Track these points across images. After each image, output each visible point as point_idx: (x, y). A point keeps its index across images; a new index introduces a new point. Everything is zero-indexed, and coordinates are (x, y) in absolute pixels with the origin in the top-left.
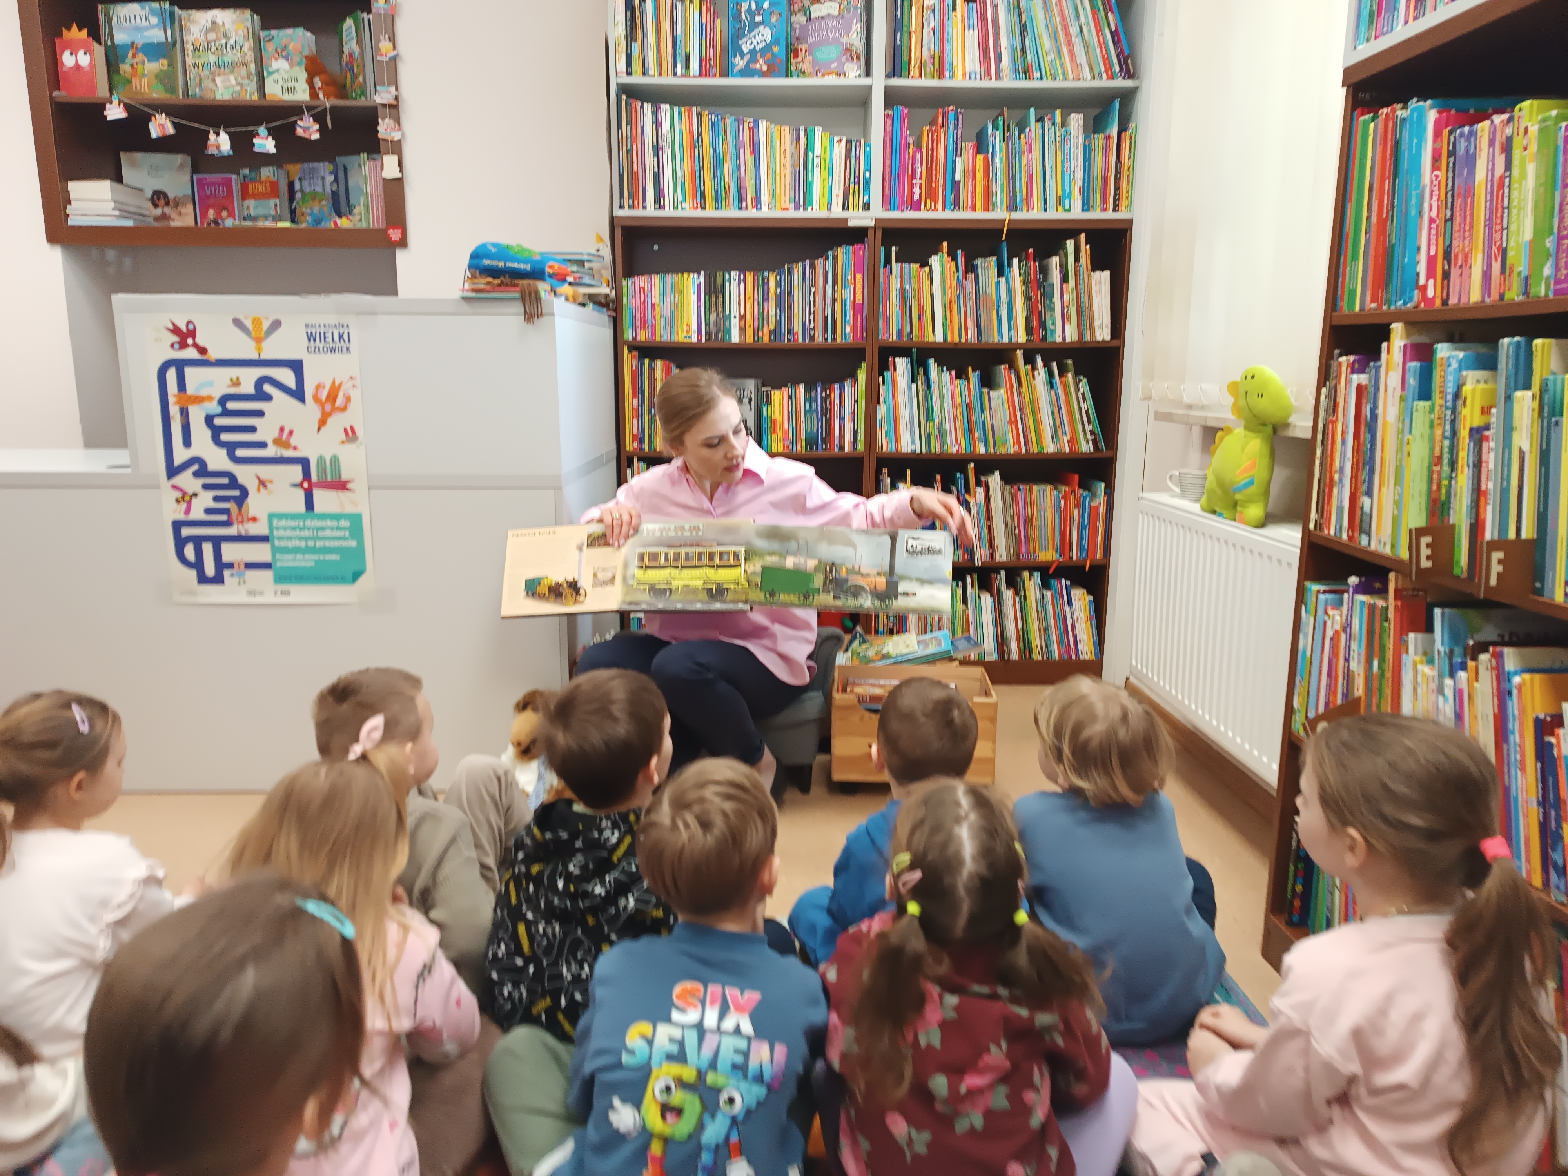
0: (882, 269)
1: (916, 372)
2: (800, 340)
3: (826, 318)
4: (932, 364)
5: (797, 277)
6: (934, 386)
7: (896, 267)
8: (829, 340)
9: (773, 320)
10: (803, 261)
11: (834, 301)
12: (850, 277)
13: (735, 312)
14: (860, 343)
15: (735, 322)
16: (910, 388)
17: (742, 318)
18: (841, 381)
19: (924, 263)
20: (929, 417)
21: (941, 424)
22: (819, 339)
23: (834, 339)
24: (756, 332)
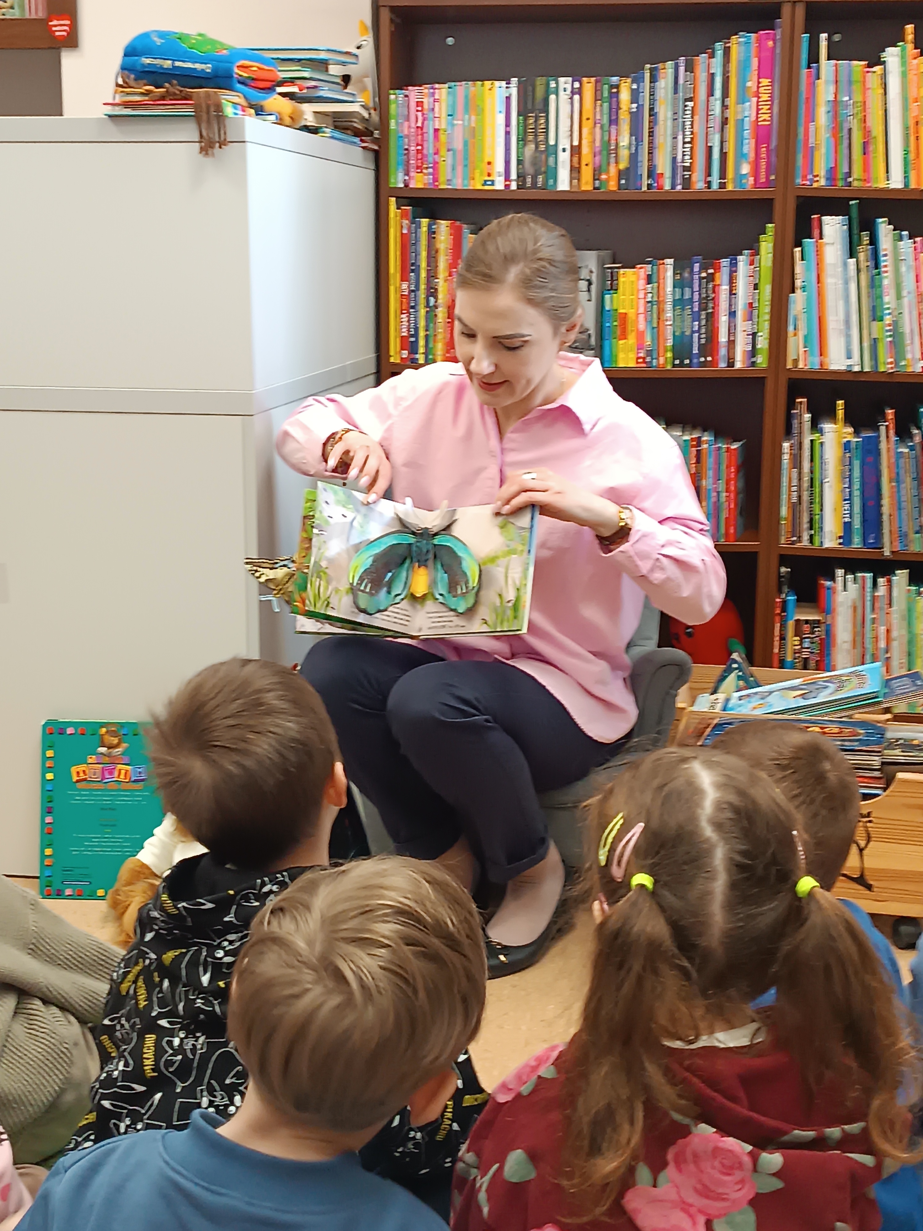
0: (804, 71)
1: (855, 237)
2: (667, 187)
3: (709, 149)
4: (884, 228)
5: (665, 84)
6: (886, 262)
7: (826, 66)
8: (715, 186)
9: (624, 154)
10: (674, 58)
11: (725, 121)
12: (751, 84)
13: (564, 143)
14: (766, 193)
15: (564, 158)
16: (845, 265)
17: (576, 151)
18: (733, 254)
19: (875, 60)
20: (876, 316)
21: (895, 324)
22: (699, 184)
23: (722, 186)
24: (597, 173)
